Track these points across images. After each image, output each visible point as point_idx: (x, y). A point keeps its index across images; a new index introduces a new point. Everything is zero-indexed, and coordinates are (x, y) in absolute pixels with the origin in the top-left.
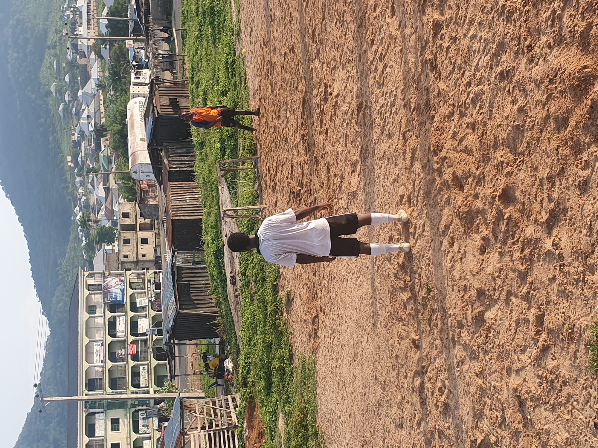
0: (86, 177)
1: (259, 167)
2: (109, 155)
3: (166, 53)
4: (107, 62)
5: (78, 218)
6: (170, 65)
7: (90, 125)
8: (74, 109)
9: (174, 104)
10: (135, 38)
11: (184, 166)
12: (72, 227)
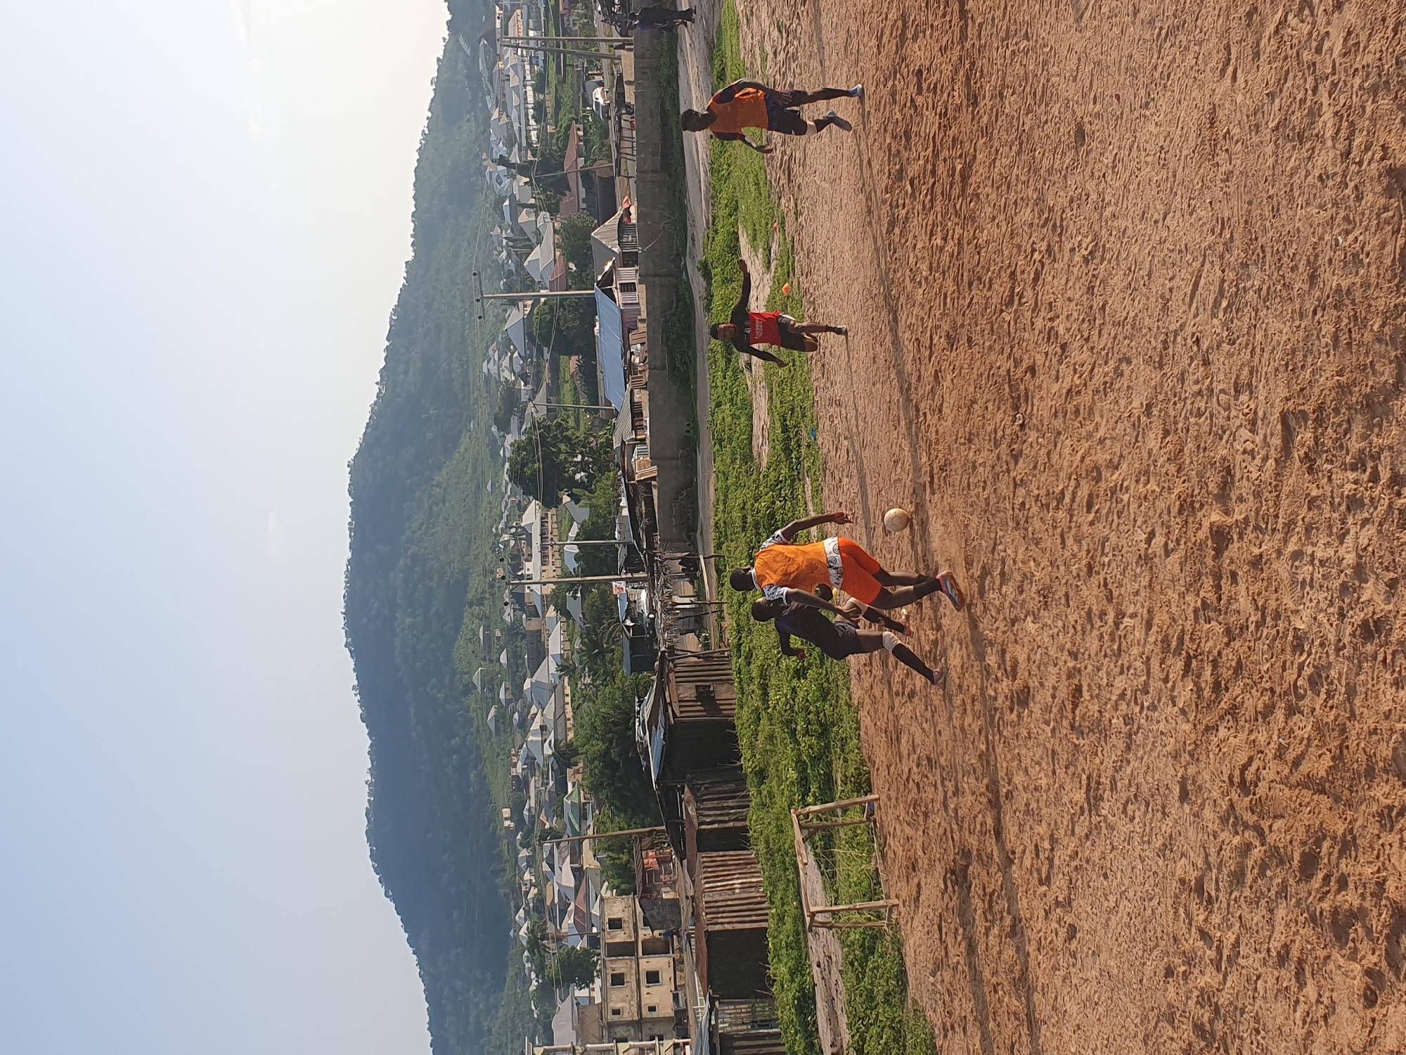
0: (537, 847)
1: (878, 819)
2: (583, 800)
3: (687, 600)
4: (578, 622)
5: (523, 932)
6: (696, 621)
7: (546, 744)
8: (516, 716)
9: (705, 697)
10: (629, 575)
11: (727, 818)
12: (511, 952)
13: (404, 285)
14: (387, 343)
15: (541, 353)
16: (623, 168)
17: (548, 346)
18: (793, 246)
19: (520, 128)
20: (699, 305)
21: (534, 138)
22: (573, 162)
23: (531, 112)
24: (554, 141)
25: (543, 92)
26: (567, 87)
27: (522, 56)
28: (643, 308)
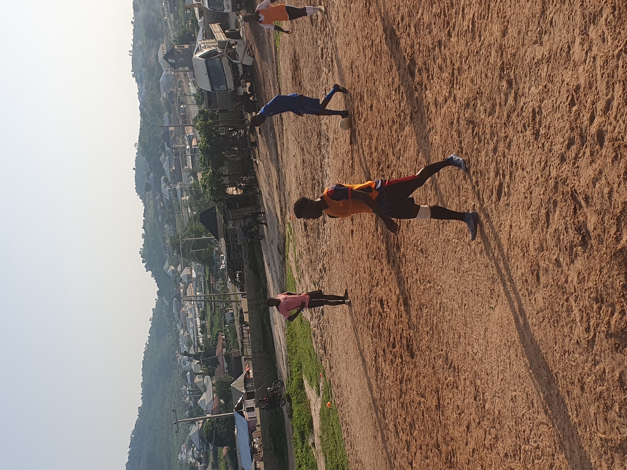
13: (138, 419)
14: (130, 450)
15: (208, 447)
16: (245, 351)
17: (211, 442)
18: (330, 384)
19: (194, 337)
20: (286, 415)
21: (201, 342)
22: (220, 351)
23: (199, 329)
24: (211, 342)
25: (204, 320)
26: (216, 316)
27: (194, 304)
28: (258, 419)
